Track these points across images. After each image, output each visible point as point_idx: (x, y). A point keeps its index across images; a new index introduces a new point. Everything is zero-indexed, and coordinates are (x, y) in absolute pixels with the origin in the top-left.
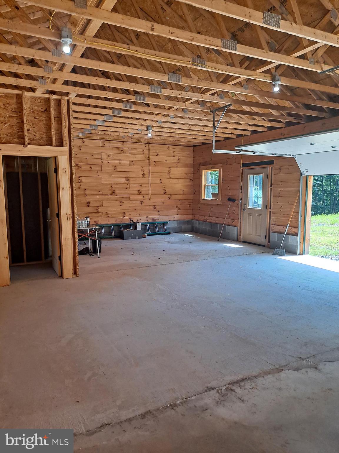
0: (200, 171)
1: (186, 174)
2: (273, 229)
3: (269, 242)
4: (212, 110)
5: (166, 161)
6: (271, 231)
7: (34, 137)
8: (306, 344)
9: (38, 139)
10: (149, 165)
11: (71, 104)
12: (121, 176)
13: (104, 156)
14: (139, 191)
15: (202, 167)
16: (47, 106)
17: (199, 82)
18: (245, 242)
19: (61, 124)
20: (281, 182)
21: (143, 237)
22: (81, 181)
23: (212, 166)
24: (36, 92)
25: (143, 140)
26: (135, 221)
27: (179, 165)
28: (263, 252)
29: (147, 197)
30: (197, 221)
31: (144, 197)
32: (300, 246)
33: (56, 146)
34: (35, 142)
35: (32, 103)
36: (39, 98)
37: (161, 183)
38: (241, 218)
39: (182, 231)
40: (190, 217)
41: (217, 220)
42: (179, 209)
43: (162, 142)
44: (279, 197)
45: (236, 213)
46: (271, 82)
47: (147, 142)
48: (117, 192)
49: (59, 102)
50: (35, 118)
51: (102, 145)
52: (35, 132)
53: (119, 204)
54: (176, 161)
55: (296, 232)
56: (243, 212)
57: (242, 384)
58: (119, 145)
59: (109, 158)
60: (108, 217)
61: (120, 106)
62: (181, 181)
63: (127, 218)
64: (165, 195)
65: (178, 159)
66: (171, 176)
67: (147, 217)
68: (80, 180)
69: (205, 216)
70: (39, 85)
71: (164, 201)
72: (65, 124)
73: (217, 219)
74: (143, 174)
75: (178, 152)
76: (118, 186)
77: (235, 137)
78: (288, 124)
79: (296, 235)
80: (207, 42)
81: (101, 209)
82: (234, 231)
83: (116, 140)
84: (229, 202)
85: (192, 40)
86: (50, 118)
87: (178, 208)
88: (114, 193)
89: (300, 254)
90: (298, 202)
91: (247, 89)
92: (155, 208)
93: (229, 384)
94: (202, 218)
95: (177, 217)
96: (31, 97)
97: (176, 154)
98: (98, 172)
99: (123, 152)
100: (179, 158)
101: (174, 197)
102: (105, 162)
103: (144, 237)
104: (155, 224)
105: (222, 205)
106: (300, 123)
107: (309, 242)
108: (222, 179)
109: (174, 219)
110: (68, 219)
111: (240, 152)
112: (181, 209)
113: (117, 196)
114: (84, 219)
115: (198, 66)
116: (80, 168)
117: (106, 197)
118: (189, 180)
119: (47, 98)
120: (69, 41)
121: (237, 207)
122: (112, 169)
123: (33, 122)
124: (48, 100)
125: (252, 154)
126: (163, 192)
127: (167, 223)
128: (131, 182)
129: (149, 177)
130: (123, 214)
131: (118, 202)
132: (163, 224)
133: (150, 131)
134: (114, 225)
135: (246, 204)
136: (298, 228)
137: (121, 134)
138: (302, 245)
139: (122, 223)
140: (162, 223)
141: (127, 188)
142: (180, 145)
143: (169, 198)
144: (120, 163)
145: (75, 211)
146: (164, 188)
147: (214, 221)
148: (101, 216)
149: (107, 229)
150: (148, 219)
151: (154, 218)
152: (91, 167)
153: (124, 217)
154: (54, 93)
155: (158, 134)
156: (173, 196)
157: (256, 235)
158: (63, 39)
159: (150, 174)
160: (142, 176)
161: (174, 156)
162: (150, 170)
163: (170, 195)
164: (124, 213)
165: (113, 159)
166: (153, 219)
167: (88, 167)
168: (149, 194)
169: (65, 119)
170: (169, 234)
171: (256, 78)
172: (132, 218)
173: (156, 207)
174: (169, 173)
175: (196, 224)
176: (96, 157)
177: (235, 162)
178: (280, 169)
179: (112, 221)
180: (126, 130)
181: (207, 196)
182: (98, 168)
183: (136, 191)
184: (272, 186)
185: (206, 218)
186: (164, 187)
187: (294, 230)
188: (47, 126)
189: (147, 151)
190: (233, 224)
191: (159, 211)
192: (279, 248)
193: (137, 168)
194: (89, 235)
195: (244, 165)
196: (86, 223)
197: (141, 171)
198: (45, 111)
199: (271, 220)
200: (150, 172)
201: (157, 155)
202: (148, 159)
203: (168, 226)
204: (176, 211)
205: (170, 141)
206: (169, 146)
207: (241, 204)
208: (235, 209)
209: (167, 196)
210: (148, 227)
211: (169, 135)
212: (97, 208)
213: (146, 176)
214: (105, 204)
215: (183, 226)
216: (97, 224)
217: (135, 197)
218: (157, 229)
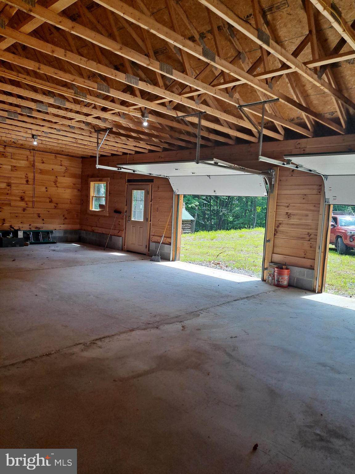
0: (88, 183)
1: (74, 184)
2: (152, 239)
3: (149, 251)
4: (96, 130)
5: (53, 169)
6: (151, 241)
8: (155, 316)
10: (34, 172)
14: (22, 197)
15: (90, 179)
17: (82, 108)
18: (129, 251)
20: (159, 198)
21: (25, 245)
23: (98, 179)
25: (28, 146)
26: (16, 228)
27: (66, 174)
28: (142, 259)
29: (30, 204)
30: (84, 232)
31: (27, 204)
32: (173, 254)
37: (47, 191)
38: (125, 229)
39: (68, 240)
40: (77, 227)
42: (66, 219)
43: (48, 150)
44: (157, 211)
45: (121, 224)
46: (142, 117)
47: (32, 149)
54: (63, 170)
55: (170, 242)
56: (127, 224)
57: (103, 339)
62: (69, 191)
63: (7, 225)
64: (50, 204)
66: (58, 185)
67: (30, 225)
69: (92, 227)
71: (50, 210)
73: (103, 230)
74: (27, 181)
75: (66, 162)
77: (121, 154)
78: (165, 150)
79: (170, 244)
80: (86, 84)
82: (119, 241)
84: (115, 213)
85: (72, 81)
87: (65, 217)
89: (172, 261)
90: (172, 216)
91: (125, 119)
92: (39, 217)
93: (93, 340)
94: (90, 229)
95: (63, 227)
97: (63, 164)
99: (4, 156)
100: (66, 168)
101: (60, 206)
103: (27, 245)
104: (39, 233)
105: (109, 217)
106: (174, 150)
107: (180, 250)
108: (109, 192)
109: (61, 228)
111: (121, 169)
115: (78, 97)
118: (77, 191)
121: (122, 219)
125: (132, 172)
126: (48, 200)
127: (52, 232)
128: (13, 188)
129: (34, 184)
130: (2, 221)
132: (48, 233)
133: (36, 139)
135: (130, 217)
136: (171, 238)
137: (4, 138)
138: (174, 253)
139: (2, 231)
140: (46, 232)
141: (8, 194)
142: (68, 155)
143: (56, 207)
144: (1, 167)
146: (50, 197)
147: (102, 232)
151: (38, 227)
153: (4, 224)
155: (44, 142)
156: (58, 205)
157: (139, 245)
159: (34, 181)
160: (25, 182)
161: (61, 166)
162: (34, 177)
163: (56, 204)
164: (4, 220)
166: (36, 228)
170: (54, 243)
171: (129, 113)
172: (12, 225)
173: (40, 215)
175: (84, 235)
177: (121, 177)
178: (158, 187)
180: (9, 136)
181: (94, 207)
183: (19, 197)
184: (152, 201)
186: (49, 195)
187: (168, 240)
189: (32, 158)
190: (119, 234)
192: (155, 255)
193: (20, 174)
195: (129, 181)
197: (24, 177)
199: (151, 231)
200: (34, 179)
201: (43, 163)
202: (33, 166)
203: (53, 235)
204: (63, 220)
205: (57, 150)
206: (56, 155)
207: (126, 216)
208: (120, 220)
209: (53, 205)
210: (31, 236)
211: (56, 145)
213: (30, 183)
215: (70, 236)
217: (17, 204)
218: (41, 238)
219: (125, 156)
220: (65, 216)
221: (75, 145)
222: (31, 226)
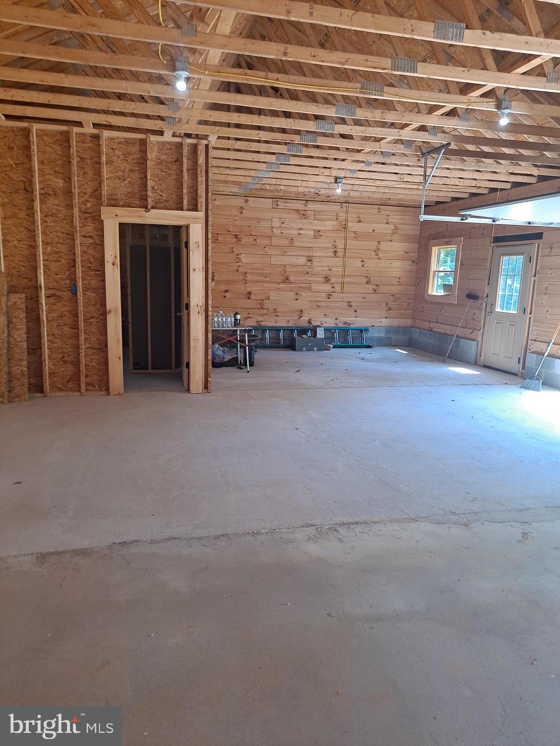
0: (428, 248)
1: (406, 252)
2: (531, 347)
3: (523, 368)
4: (424, 152)
5: (373, 231)
6: (528, 351)
7: (160, 197)
9: (166, 201)
10: (346, 239)
11: (210, 150)
12: (300, 253)
13: (276, 223)
14: (326, 277)
15: (432, 242)
16: (179, 154)
17: (384, 114)
18: (487, 367)
19: (197, 179)
20: (551, 269)
21: (325, 349)
22: (240, 260)
23: (447, 240)
24: (164, 135)
25: (337, 198)
26: (314, 323)
27: (395, 237)
28: (506, 384)
29: (338, 288)
30: (418, 330)
31: (333, 287)
33: (189, 210)
34: (162, 205)
35: (160, 150)
36: (169, 143)
37: (363, 266)
38: (484, 328)
39: (392, 344)
40: (408, 322)
41: (447, 329)
42: (390, 309)
43: (367, 200)
44: (546, 294)
45: (477, 318)
46: (496, 110)
47: (344, 201)
48: (292, 278)
49: (195, 147)
50: (162, 171)
51: (275, 206)
52: (162, 192)
53: (295, 297)
54: (390, 231)
56: (488, 318)
58: (299, 206)
59: (283, 226)
60: (277, 316)
61: (283, 149)
62: (397, 264)
63: (305, 318)
64: (368, 285)
65: (394, 228)
66: (380, 255)
67: (336, 319)
68: (238, 259)
69: (430, 322)
70: (167, 126)
71: (366, 296)
72: (202, 179)
73: (447, 327)
74: (335, 252)
75: (395, 217)
76: (295, 270)
77: (485, 191)
80: (369, 63)
81: (267, 304)
82: (471, 348)
83: (295, 198)
84: (468, 300)
85: (344, 64)
86: (182, 171)
87: (389, 307)
88: (287, 279)
92: (350, 306)
94: (426, 325)
95: (385, 322)
96: (158, 142)
97: (390, 220)
98: (265, 247)
99: (305, 216)
100: (396, 226)
101: (382, 289)
102: (277, 232)
103: (328, 349)
104: (348, 331)
105: (458, 305)
108: (461, 262)
109: (381, 324)
110: (199, 312)
111: (466, 219)
112: (393, 309)
113: (291, 285)
114: (231, 316)
115: (369, 94)
116: (240, 240)
117: (276, 285)
118: (411, 263)
119: (178, 143)
120: (185, 74)
121: (480, 309)
122: (287, 242)
123: (160, 177)
124: (180, 146)
125: (489, 221)
126: (364, 280)
127: (367, 330)
128: (314, 264)
129: (344, 256)
130: (300, 313)
131: (293, 294)
132: (361, 331)
133: (340, 184)
134: (285, 329)
135: (493, 305)
137: (301, 190)
139: (298, 327)
140: (359, 330)
141: (307, 273)
142: (400, 205)
143: (375, 291)
144: (300, 234)
145: (210, 302)
146: (367, 275)
147: (444, 331)
148: (266, 314)
149: (274, 334)
150: (337, 322)
151: (347, 322)
152: (255, 240)
153: (301, 317)
154: (188, 136)
155: (356, 188)
156: (381, 287)
157: (505, 357)
158: (176, 73)
159: (345, 251)
160: (332, 254)
161: (387, 224)
162: (345, 245)
163: (376, 287)
164: (301, 311)
165: (289, 227)
166: (345, 323)
167: (251, 239)
168: (343, 284)
169: (201, 171)
170: (369, 347)
171: (472, 106)
172: (312, 319)
173: (351, 304)
175: (416, 335)
176: (264, 224)
177: (483, 234)
178: (551, 248)
179: (282, 322)
180: (305, 184)
181: (435, 290)
182: (266, 242)
183: (322, 277)
184: (537, 275)
185: (432, 325)
186: (367, 272)
188: (178, 183)
189: (344, 215)
190: (472, 336)
191: (356, 311)
192: (532, 378)
193: (325, 242)
194: (239, 339)
195: (497, 240)
196: (233, 320)
197: (331, 246)
198: (176, 161)
199: (530, 331)
200: (345, 249)
201: (360, 221)
202: (344, 228)
203: (369, 335)
204: (385, 312)
205: (381, 199)
206: (380, 206)
207: (486, 304)
208: (476, 312)
209: (370, 288)
210: (336, 335)
211: (374, 189)
212: (260, 302)
213: (339, 254)
214: (273, 296)
215: (394, 337)
216: (260, 325)
217: (320, 288)
218: (350, 338)
219: (492, 195)
220: (389, 305)
221: (402, 186)
222: (338, 320)
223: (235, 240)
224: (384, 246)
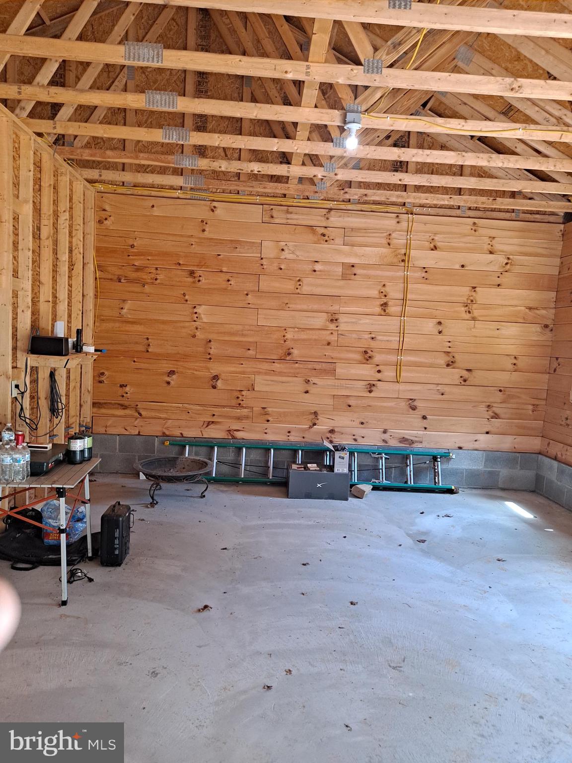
1: (529, 309)
5: (463, 266)
10: (406, 281)
12: (316, 307)
13: (269, 250)
14: (366, 352)
27: (506, 279)
29: (389, 373)
30: (555, 464)
31: (379, 372)
37: (440, 332)
39: (501, 485)
40: (533, 443)
42: (496, 416)
47: (404, 211)
48: (297, 352)
51: (266, 219)
53: (303, 387)
54: (496, 268)
58: (316, 218)
59: (283, 255)
60: (268, 421)
62: (511, 330)
63: (323, 426)
64: (449, 370)
65: (506, 261)
66: (476, 313)
67: (385, 432)
68: (196, 315)
71: (446, 389)
74: (385, 305)
75: (509, 240)
76: (304, 337)
81: (248, 398)
87: (494, 412)
88: (289, 354)
92: (414, 408)
95: (484, 440)
97: (497, 246)
98: (247, 295)
99: (326, 238)
100: (508, 259)
101: (478, 377)
102: (270, 266)
104: (407, 457)
109: (476, 445)
112: (502, 416)
113: (296, 365)
116: (199, 281)
117: (266, 365)
118: (539, 329)
122: (290, 286)
126: (442, 360)
127: (446, 457)
128: (343, 327)
129: (402, 314)
130: (313, 416)
131: (300, 380)
132: (435, 459)
134: (279, 448)
139: (306, 444)
140: (429, 455)
141: (329, 344)
143: (465, 381)
144: (314, 271)
146: (449, 350)
148: (247, 417)
150: (386, 436)
151: (406, 437)
152: (228, 281)
153: (315, 424)
156: (475, 373)
159: (404, 305)
160: (378, 310)
161: (491, 253)
162: (405, 291)
163: (466, 372)
164: (315, 413)
165: (294, 257)
166: (403, 440)
168: (398, 365)
170: (450, 491)
172: (336, 430)
173: (415, 403)
174: (468, 305)
175: (552, 472)
179: (274, 434)
182: (250, 286)
183: (359, 352)
186: (448, 344)
189: (403, 236)
191: (424, 418)
193: (364, 287)
197: (374, 293)
200: (404, 300)
201: (434, 248)
202: (403, 261)
203: (451, 465)
204: (485, 421)
206: (476, 220)
209: (454, 375)
210: (382, 464)
212: (237, 394)
213: (392, 309)
214: (261, 383)
215: (504, 472)
216: (234, 437)
217: (353, 371)
218: (410, 470)
220: (494, 409)
222: (388, 434)
223: (190, 280)
224: (484, 295)
